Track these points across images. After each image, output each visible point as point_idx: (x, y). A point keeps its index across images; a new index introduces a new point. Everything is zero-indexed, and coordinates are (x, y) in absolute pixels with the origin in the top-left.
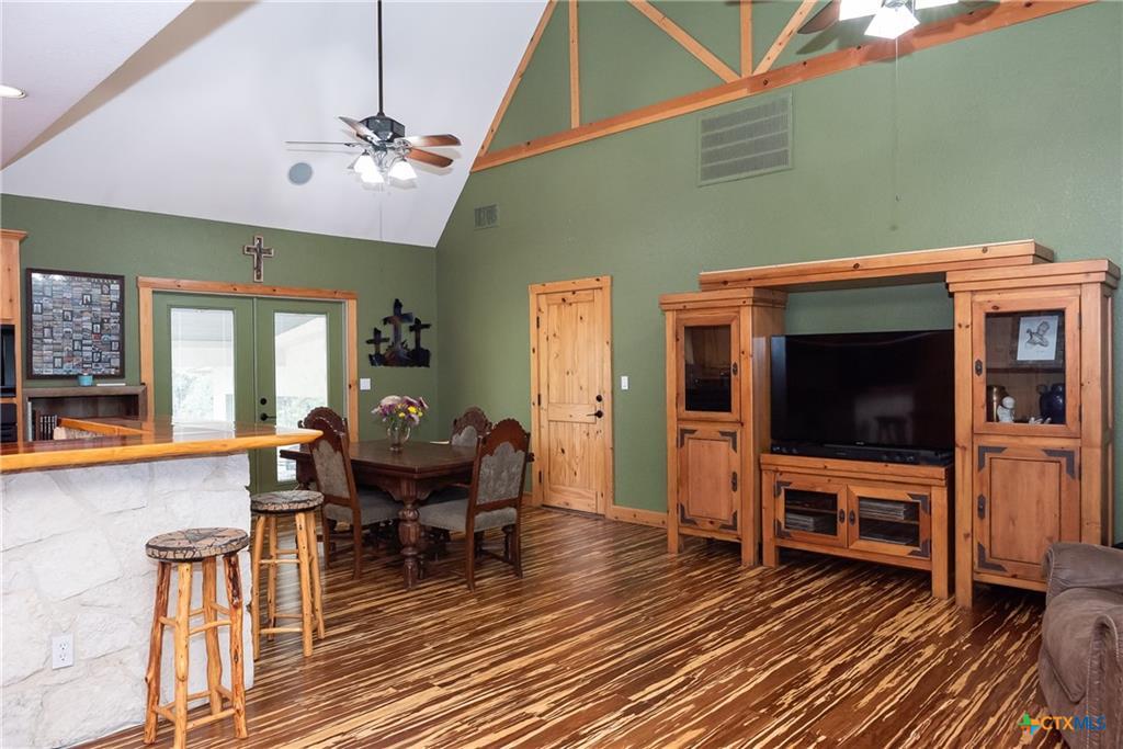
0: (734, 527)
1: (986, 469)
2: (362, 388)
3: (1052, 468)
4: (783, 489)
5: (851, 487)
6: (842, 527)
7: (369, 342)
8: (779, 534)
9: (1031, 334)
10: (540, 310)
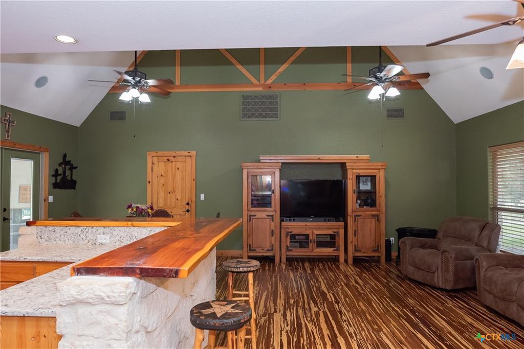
0: (272, 250)
1: (356, 222)
2: (49, 201)
3: (373, 220)
4: (289, 234)
5: (314, 231)
6: (311, 245)
7: (53, 176)
8: (288, 250)
9: (363, 182)
10: (153, 163)
